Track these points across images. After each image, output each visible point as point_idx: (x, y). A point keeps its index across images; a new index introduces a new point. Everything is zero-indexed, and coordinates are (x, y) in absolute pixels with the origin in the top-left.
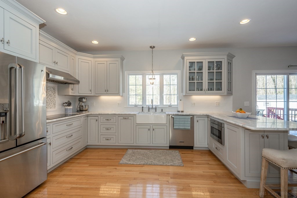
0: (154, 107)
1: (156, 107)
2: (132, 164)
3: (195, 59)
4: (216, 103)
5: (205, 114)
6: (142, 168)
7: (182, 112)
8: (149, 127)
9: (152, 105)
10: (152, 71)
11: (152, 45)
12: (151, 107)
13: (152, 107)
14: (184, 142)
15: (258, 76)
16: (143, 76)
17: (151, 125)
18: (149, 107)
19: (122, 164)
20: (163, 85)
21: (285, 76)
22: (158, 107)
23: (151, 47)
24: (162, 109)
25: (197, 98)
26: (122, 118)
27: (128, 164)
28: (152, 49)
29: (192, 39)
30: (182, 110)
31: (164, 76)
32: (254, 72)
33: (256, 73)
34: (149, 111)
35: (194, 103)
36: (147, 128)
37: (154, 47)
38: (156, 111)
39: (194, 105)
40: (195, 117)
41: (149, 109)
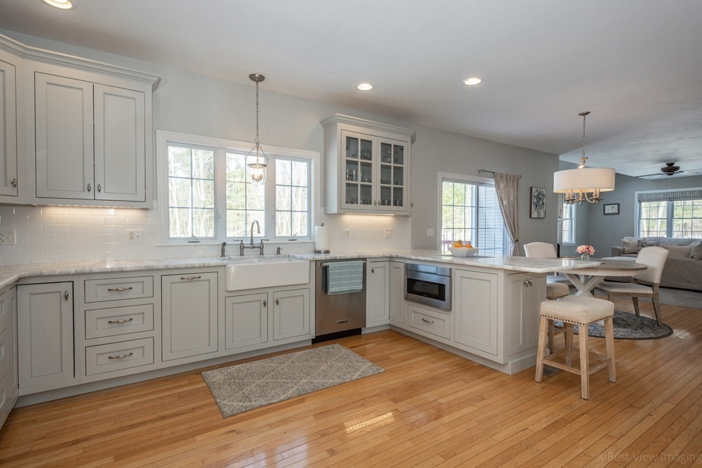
0: (256, 242)
1: (262, 243)
2: (266, 405)
3: (359, 132)
4: (387, 230)
5: (387, 255)
6: (303, 405)
7: (327, 252)
8: (263, 297)
9: (252, 237)
10: (257, 144)
11: (258, 72)
12: (247, 242)
13: (252, 243)
14: (346, 321)
15: (444, 183)
16: (215, 155)
17: (270, 292)
18: (242, 244)
19: (238, 413)
20: (275, 185)
21: (474, 186)
22: (267, 244)
23: (252, 77)
24: (279, 248)
25: (355, 220)
26: (178, 278)
27: (255, 409)
28: (257, 82)
29: (365, 87)
30: (326, 249)
31: (277, 160)
32: (440, 175)
33: (443, 178)
34: (242, 254)
35: (348, 232)
36: (260, 301)
37: (261, 78)
38: (262, 254)
39: (348, 235)
40: (368, 261)
41: (242, 248)
